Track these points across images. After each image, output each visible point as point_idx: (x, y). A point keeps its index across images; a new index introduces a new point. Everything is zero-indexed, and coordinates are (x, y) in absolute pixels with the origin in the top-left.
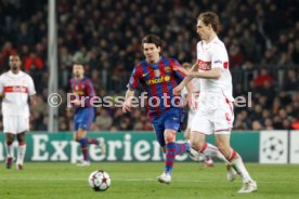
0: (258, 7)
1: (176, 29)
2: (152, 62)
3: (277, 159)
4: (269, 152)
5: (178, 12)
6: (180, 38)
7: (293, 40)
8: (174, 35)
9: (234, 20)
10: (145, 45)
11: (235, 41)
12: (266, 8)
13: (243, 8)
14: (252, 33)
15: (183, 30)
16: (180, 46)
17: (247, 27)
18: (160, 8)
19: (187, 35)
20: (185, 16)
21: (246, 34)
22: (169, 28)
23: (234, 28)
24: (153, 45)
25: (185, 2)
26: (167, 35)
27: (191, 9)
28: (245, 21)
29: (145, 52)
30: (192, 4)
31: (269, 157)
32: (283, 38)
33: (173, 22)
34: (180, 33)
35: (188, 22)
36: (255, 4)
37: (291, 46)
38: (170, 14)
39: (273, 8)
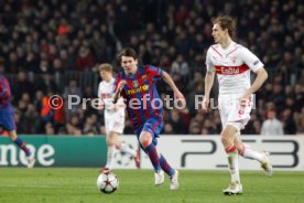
0: (109, 7)
1: (24, 29)
2: (130, 74)
3: (127, 164)
4: (119, 157)
5: (26, 12)
6: (28, 39)
7: (143, 42)
8: (22, 36)
9: (83, 21)
10: (124, 58)
11: (85, 43)
12: (117, 8)
13: (93, 8)
14: (102, 34)
15: (32, 30)
16: (28, 47)
17: (97, 28)
18: (8, 8)
19: (35, 35)
20: (33, 17)
21: (97, 36)
22: (17, 28)
23: (84, 29)
24: (132, 59)
25: (33, 2)
26: (15, 36)
27: (40, 9)
28: (95, 22)
29: (123, 65)
30: (40, 3)
31: (119, 162)
32: (134, 40)
33: (21, 22)
34: (29, 34)
35: (37, 22)
36: (105, 4)
37: (142, 48)
38: (19, 14)
39: (124, 9)
